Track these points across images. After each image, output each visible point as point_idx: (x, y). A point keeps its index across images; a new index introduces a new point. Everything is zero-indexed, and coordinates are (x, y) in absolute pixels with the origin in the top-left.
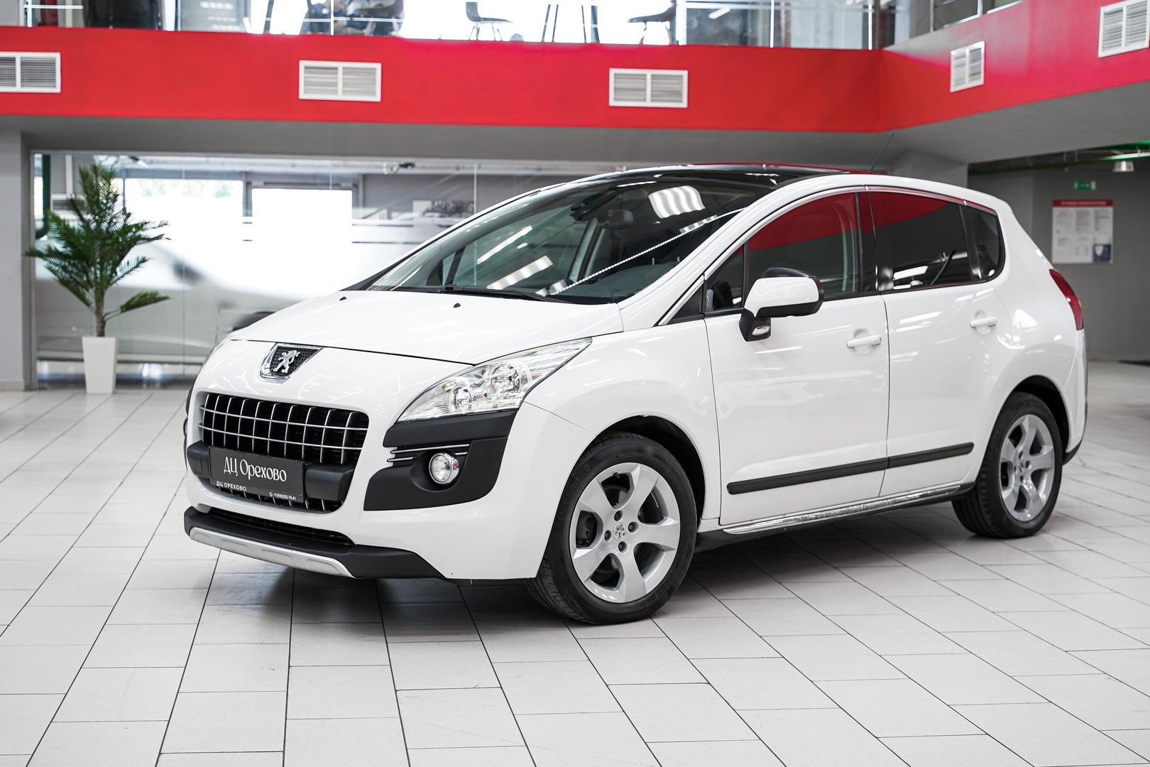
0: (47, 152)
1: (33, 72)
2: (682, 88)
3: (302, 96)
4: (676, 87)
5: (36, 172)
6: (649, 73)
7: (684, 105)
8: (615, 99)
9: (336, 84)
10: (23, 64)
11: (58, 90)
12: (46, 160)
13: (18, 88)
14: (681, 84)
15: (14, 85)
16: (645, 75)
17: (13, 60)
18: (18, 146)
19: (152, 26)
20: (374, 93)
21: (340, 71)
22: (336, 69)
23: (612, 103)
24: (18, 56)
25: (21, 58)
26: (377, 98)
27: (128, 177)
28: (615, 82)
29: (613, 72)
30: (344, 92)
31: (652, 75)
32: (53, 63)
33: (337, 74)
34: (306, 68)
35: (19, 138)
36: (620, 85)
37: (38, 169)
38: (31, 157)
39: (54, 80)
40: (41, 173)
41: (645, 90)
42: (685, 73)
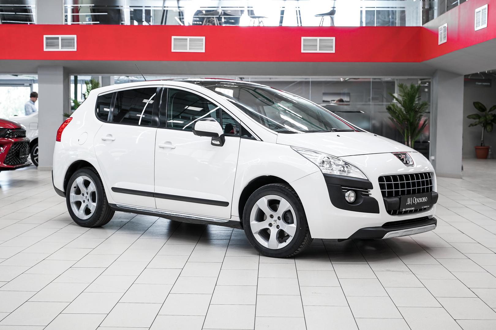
0: (76, 75)
1: (66, 43)
2: (333, 44)
3: (173, 50)
4: (330, 44)
5: (71, 82)
7: (334, 51)
8: (304, 50)
9: (186, 45)
10: (62, 40)
11: (75, 50)
12: (76, 78)
13: (60, 49)
14: (332, 42)
15: (58, 48)
16: (317, 39)
17: (58, 38)
18: (62, 73)
19: (119, 24)
20: (202, 49)
21: (188, 40)
22: (187, 39)
23: (302, 51)
24: (60, 36)
25: (61, 37)
26: (203, 51)
28: (304, 42)
29: (303, 38)
30: (190, 49)
31: (320, 39)
32: (74, 39)
34: (174, 39)
35: (62, 69)
36: (306, 44)
37: (72, 80)
38: (69, 76)
39: (74, 46)
40: (74, 82)
41: (317, 46)
42: (334, 38)
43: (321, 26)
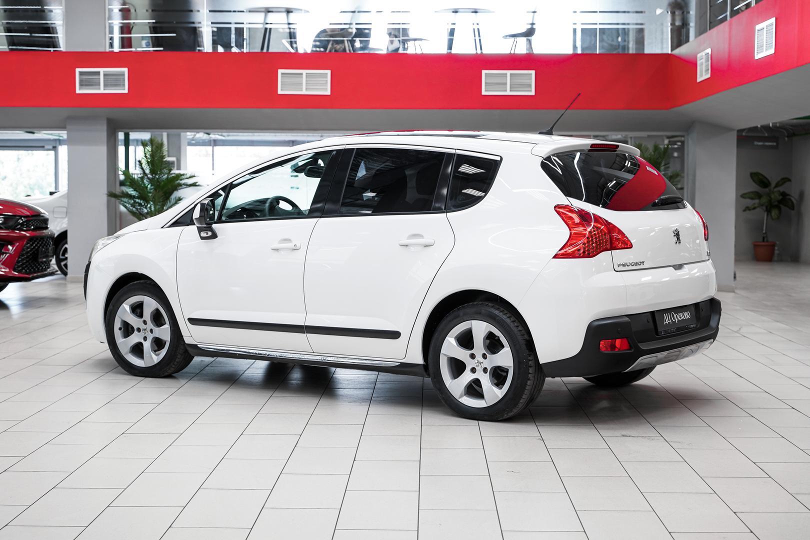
0: (127, 131)
1: (111, 80)
2: (531, 82)
3: (280, 92)
4: (526, 81)
5: (120, 143)
6: (509, 72)
7: (533, 93)
8: (486, 91)
9: (301, 84)
10: (105, 75)
11: (126, 91)
12: (127, 136)
13: (102, 90)
14: (531, 79)
15: (99, 89)
16: (506, 74)
17: (98, 73)
18: (105, 127)
19: (194, 50)
20: (326, 90)
21: (304, 75)
22: (302, 74)
23: (484, 93)
24: (102, 70)
25: (104, 71)
26: (328, 93)
27: (215, 146)
28: (486, 79)
29: (484, 72)
30: (307, 89)
31: (511, 74)
32: (123, 75)
33: (302, 77)
34: (282, 74)
35: (105, 122)
36: (489, 81)
37: (121, 140)
38: (117, 133)
39: (124, 85)
40: (123, 143)
41: (506, 84)
42: (533, 72)
43: (512, 52)
